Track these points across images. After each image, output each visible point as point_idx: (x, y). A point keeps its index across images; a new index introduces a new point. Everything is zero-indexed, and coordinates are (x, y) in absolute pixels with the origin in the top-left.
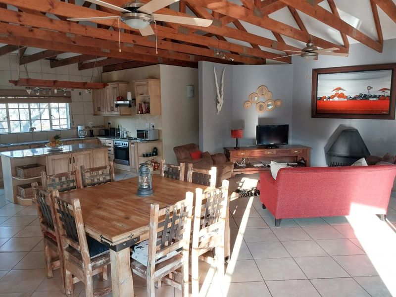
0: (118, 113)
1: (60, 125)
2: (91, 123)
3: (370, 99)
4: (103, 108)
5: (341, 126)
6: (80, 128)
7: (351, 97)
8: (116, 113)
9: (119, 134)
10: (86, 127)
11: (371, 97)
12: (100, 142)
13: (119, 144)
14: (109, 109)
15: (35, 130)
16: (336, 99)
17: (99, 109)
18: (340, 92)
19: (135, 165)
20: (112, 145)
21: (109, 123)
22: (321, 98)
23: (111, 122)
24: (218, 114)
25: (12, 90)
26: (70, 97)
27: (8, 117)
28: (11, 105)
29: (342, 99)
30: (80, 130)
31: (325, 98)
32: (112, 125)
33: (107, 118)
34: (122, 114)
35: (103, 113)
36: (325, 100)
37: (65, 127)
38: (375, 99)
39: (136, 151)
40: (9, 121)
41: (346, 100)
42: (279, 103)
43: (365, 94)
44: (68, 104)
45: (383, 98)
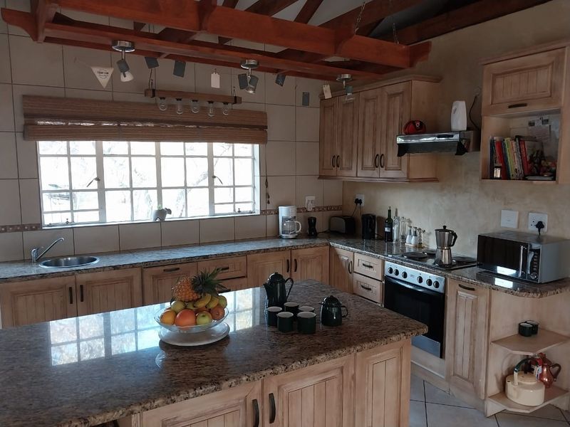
0: (402, 174)
1: (234, 203)
2: (313, 198)
4: (350, 159)
6: (283, 212)
8: (391, 174)
9: (391, 234)
10: (299, 210)
12: (337, 255)
13: (405, 275)
14: (369, 162)
15: (168, 217)
17: (336, 162)
19: (472, 368)
20: (376, 273)
21: (358, 201)
23: (362, 197)
25: (113, 102)
26: (264, 128)
27: (100, 179)
28: (108, 146)
30: (285, 220)
32: (367, 208)
33: (355, 185)
34: (413, 176)
35: (346, 173)
37: (246, 208)
39: (482, 318)
40: (102, 191)
44: (257, 146)
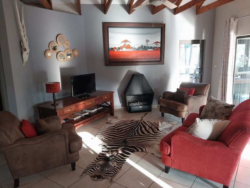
3: (148, 50)
5: (129, 71)
7: (135, 48)
11: (148, 48)
16: (124, 49)
18: (127, 43)
22: (112, 49)
24: (24, 65)
29: (129, 50)
31: (116, 48)
36: (115, 50)
38: (151, 50)
41: (132, 50)
42: (76, 53)
43: (145, 46)
45: (156, 49)
